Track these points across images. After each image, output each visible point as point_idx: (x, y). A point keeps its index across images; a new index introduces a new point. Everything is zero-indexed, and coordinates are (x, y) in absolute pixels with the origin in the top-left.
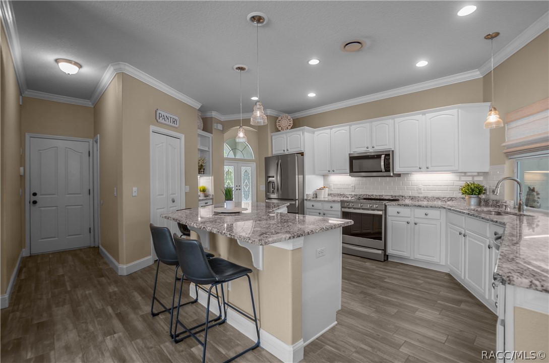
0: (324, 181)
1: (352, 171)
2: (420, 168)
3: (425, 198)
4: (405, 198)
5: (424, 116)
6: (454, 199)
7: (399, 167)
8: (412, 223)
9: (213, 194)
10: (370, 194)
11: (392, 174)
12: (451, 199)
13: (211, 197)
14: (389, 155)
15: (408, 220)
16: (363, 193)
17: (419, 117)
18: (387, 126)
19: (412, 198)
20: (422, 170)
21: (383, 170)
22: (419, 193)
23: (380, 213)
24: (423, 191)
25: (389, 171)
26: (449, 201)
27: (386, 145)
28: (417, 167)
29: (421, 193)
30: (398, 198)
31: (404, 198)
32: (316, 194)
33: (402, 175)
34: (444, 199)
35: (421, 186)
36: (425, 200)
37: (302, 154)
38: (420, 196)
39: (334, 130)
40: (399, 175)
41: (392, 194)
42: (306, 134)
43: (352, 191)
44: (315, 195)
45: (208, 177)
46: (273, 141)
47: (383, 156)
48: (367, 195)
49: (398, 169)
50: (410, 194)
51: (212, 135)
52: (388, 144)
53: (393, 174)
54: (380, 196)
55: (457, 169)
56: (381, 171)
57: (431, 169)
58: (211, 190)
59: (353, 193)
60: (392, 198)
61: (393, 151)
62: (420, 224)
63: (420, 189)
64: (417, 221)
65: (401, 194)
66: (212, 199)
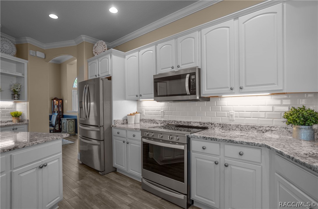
0: (137, 106)
1: (158, 95)
2: (231, 89)
3: (237, 126)
4: (215, 126)
5: (236, 21)
6: (273, 129)
7: (207, 89)
8: (222, 164)
9: (29, 119)
10: (179, 120)
11: (198, 98)
12: (270, 129)
13: (26, 122)
14: (194, 74)
15: (217, 159)
16: (172, 119)
17: (231, 23)
18: (193, 39)
19: (223, 126)
20: (234, 91)
21: (188, 92)
22: (230, 120)
23: (182, 147)
24: (235, 118)
25: (195, 94)
26: (267, 131)
27: (193, 63)
28: (228, 87)
29: (233, 120)
30: (207, 126)
31: (213, 125)
32: (127, 120)
33: (211, 99)
34: (261, 129)
35: (233, 112)
36: (237, 129)
37: (110, 78)
38: (232, 123)
39: (142, 51)
40: (208, 99)
41: (200, 121)
42: (113, 56)
43: (162, 117)
44: (125, 121)
45: (24, 103)
46: (89, 66)
47: (188, 76)
48: (175, 121)
49: (205, 92)
50: (221, 122)
51: (27, 61)
52: (194, 61)
53: (200, 97)
54: (188, 122)
55: (281, 88)
56: (186, 95)
57: (245, 89)
58: (26, 116)
59: (163, 119)
60: (201, 126)
61: (199, 70)
62: (232, 167)
63: (232, 115)
64: (227, 161)
65: (210, 121)
66: (27, 124)
